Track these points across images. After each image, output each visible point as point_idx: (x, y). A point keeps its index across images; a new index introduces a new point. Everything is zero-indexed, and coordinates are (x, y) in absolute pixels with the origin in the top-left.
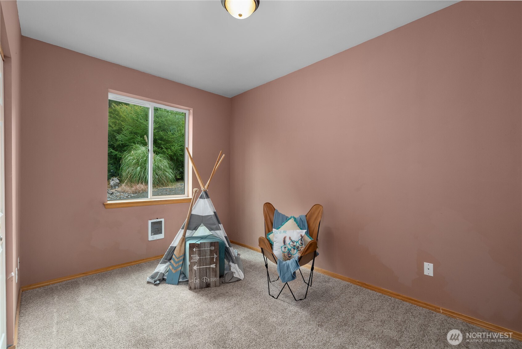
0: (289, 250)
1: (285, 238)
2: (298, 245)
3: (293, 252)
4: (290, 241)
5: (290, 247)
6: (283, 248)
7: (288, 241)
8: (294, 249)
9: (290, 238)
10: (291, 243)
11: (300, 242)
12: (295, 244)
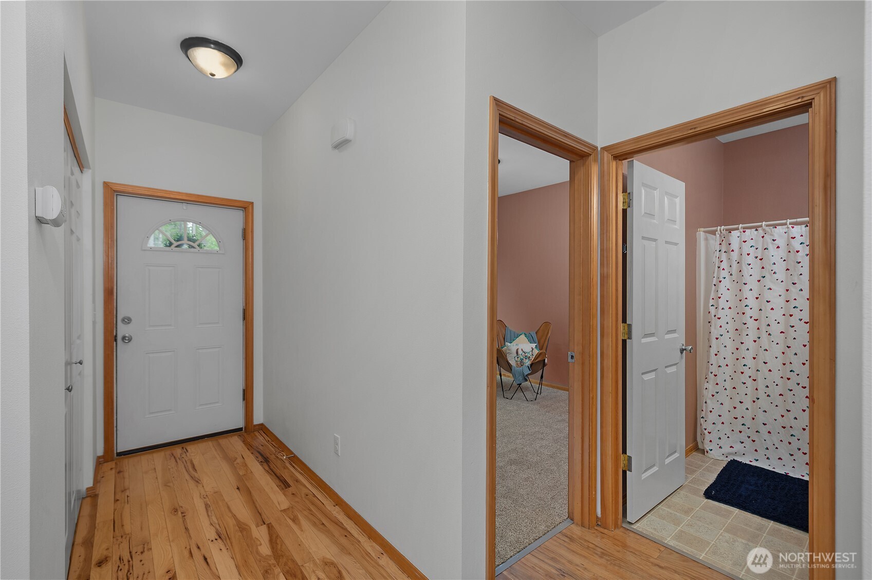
0: (522, 360)
1: (517, 350)
2: (529, 355)
3: (525, 361)
4: (522, 352)
5: (522, 357)
6: (516, 358)
7: (520, 352)
8: (526, 359)
9: (522, 350)
10: (523, 354)
11: (531, 353)
12: (527, 354)
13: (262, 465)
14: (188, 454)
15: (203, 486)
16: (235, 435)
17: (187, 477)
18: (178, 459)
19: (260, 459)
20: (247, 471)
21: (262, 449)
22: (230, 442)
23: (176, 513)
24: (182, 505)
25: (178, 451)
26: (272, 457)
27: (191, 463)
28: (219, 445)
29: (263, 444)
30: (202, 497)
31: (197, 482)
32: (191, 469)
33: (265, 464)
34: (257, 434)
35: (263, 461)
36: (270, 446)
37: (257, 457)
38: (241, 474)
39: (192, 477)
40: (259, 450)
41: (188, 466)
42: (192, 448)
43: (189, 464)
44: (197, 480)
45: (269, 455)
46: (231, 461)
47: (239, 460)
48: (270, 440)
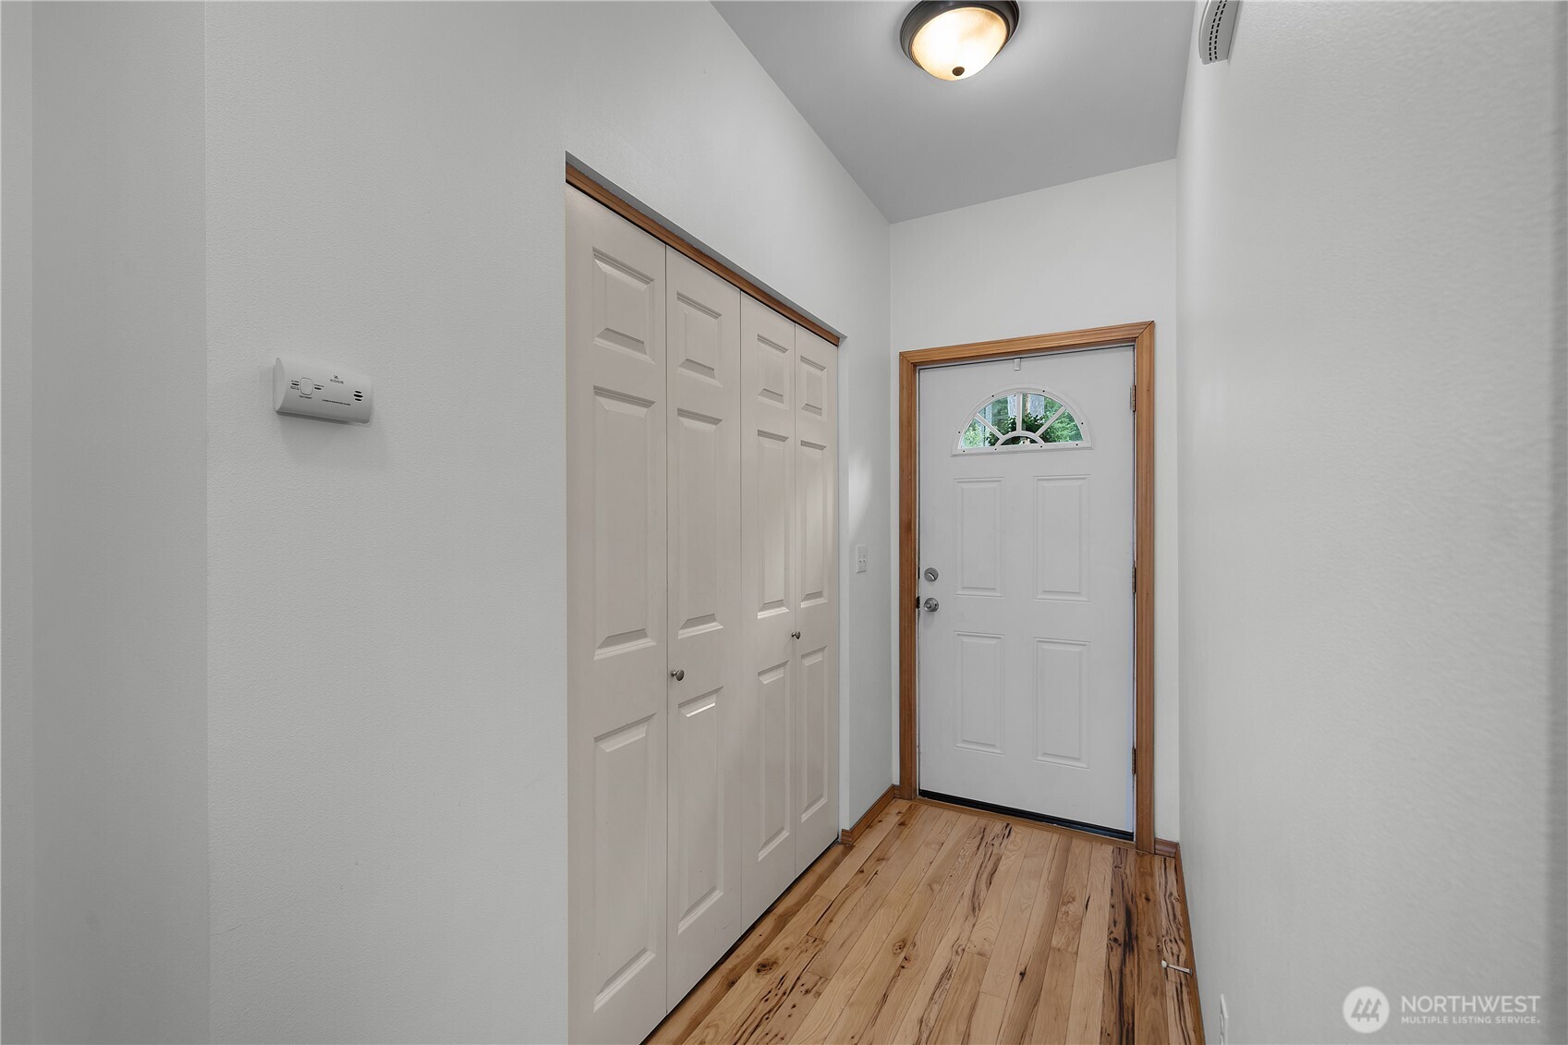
13: (1110, 949)
14: (1005, 841)
15: (974, 926)
16: (1110, 842)
17: (968, 890)
18: (984, 844)
19: (1119, 932)
20: (1068, 946)
21: (1140, 906)
22: (1091, 853)
23: (899, 951)
24: (918, 943)
25: (997, 825)
26: (1147, 943)
27: (995, 864)
28: (1067, 850)
29: (1151, 897)
30: (955, 947)
31: (974, 909)
32: (985, 877)
33: (1120, 950)
34: (1158, 862)
35: (1121, 940)
36: (1164, 910)
37: (1115, 923)
38: (1054, 942)
39: (974, 893)
40: (1133, 907)
41: (986, 866)
42: (1021, 831)
43: (990, 866)
44: (977, 904)
45: (1145, 931)
46: (1060, 897)
47: (1075, 908)
48: (1175, 894)
